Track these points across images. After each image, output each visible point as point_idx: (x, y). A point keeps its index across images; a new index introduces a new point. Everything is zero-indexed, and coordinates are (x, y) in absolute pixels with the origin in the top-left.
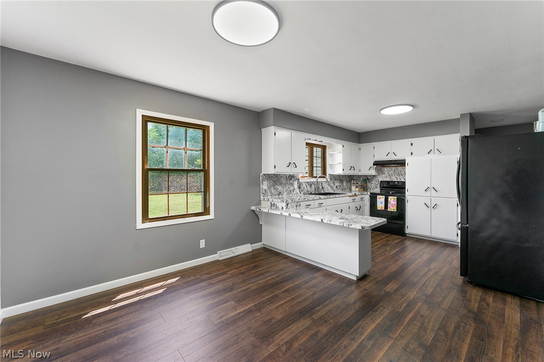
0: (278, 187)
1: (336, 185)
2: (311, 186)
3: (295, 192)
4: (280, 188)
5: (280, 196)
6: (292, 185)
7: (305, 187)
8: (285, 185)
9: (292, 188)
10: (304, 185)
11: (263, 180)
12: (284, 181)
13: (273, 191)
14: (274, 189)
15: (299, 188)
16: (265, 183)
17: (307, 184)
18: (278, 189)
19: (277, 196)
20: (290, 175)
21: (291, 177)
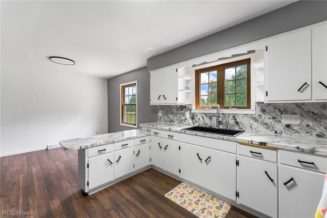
0: (170, 116)
1: (285, 122)
2: (211, 118)
3: (187, 122)
4: (171, 117)
5: (172, 123)
6: (184, 115)
7: (201, 119)
8: (176, 114)
9: (183, 118)
10: (200, 116)
11: (159, 110)
12: (175, 111)
13: (166, 119)
14: (167, 117)
15: (193, 118)
16: (160, 111)
17: (204, 115)
18: (169, 117)
19: (169, 123)
20: (181, 106)
21: (183, 108)
